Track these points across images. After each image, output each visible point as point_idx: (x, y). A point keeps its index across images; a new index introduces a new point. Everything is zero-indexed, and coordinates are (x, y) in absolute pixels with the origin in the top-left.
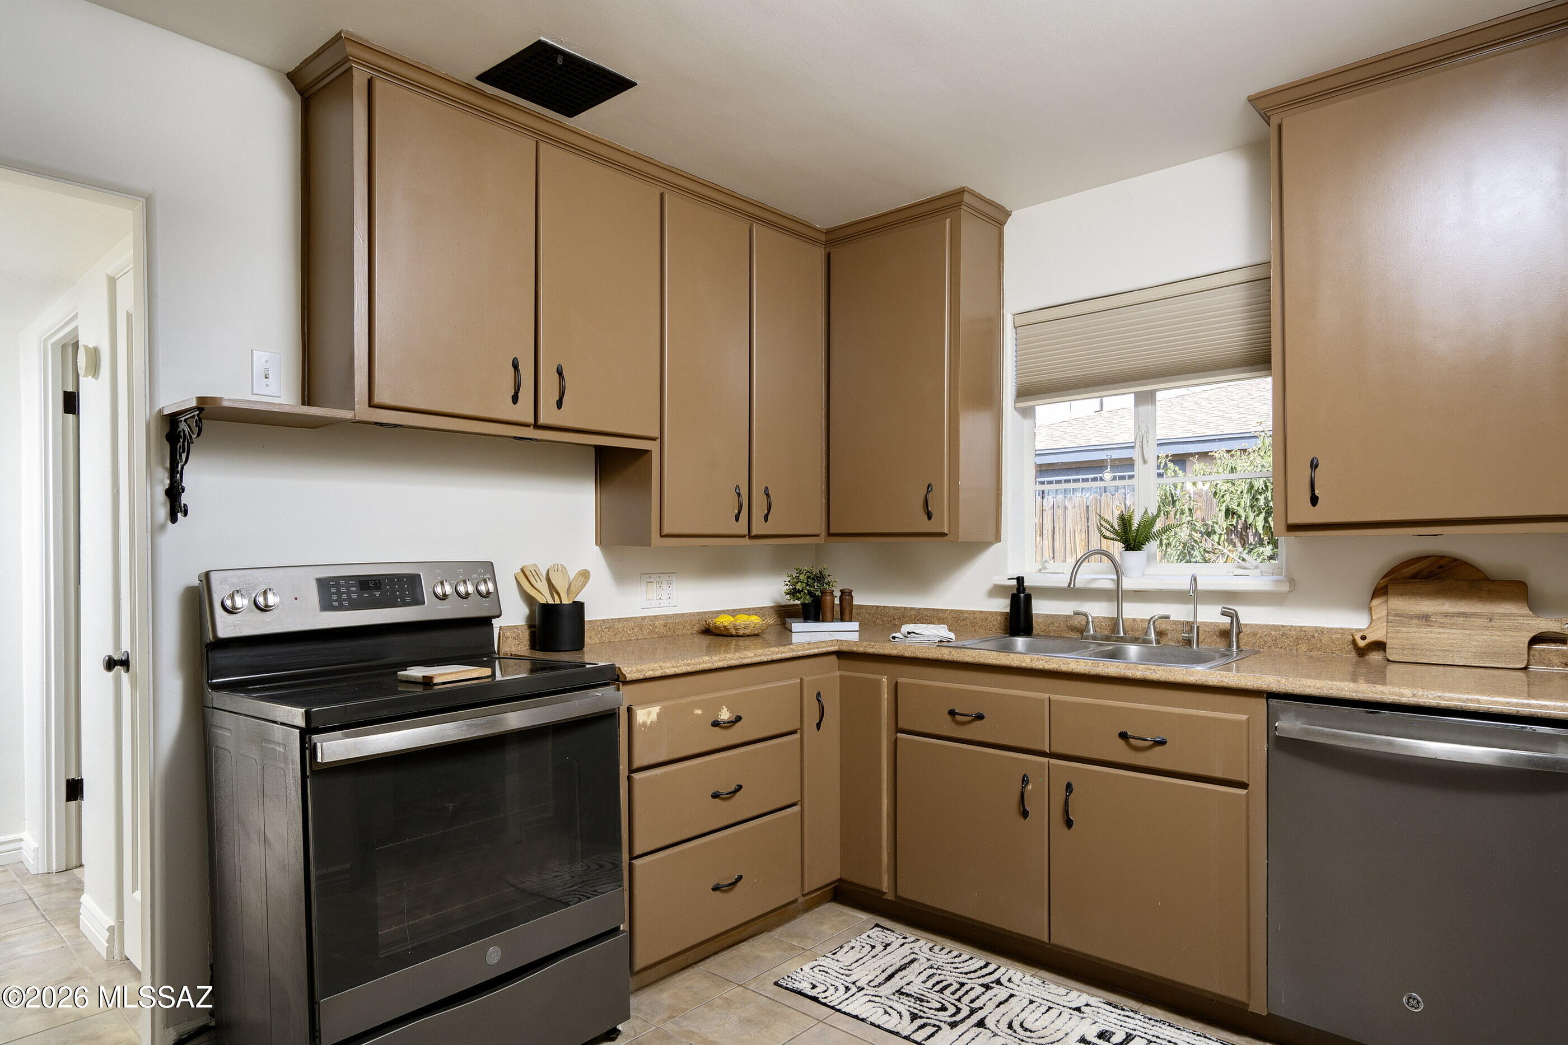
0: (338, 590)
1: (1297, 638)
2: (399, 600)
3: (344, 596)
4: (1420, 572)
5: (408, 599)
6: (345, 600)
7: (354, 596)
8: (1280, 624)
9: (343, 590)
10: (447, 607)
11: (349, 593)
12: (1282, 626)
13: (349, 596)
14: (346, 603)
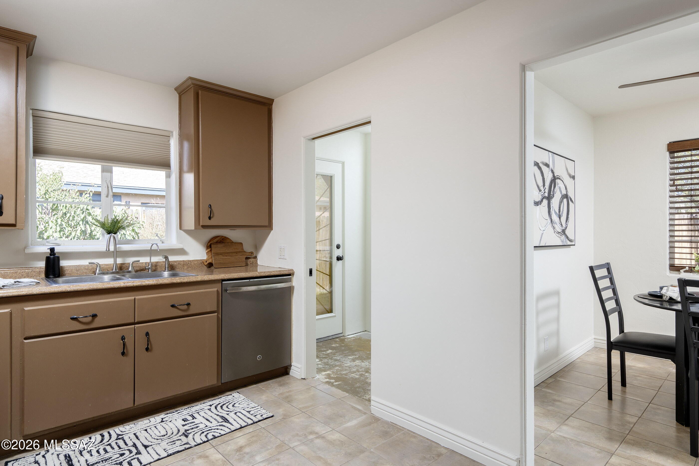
1: (183, 264)
4: (218, 241)
8: (177, 260)
12: (177, 261)
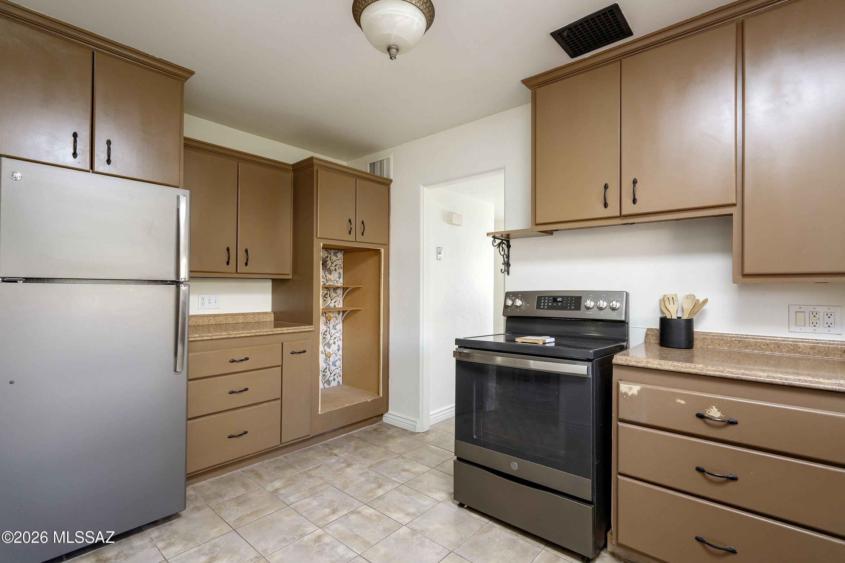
0: (544, 301)
2: (568, 307)
3: (546, 304)
5: (573, 308)
6: (546, 305)
7: (550, 304)
9: (546, 301)
10: (591, 313)
11: (548, 303)
13: (548, 304)
14: (546, 307)
